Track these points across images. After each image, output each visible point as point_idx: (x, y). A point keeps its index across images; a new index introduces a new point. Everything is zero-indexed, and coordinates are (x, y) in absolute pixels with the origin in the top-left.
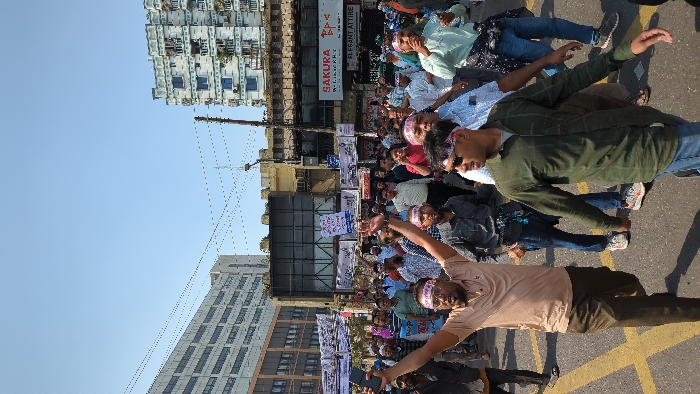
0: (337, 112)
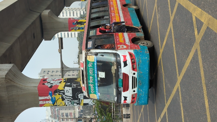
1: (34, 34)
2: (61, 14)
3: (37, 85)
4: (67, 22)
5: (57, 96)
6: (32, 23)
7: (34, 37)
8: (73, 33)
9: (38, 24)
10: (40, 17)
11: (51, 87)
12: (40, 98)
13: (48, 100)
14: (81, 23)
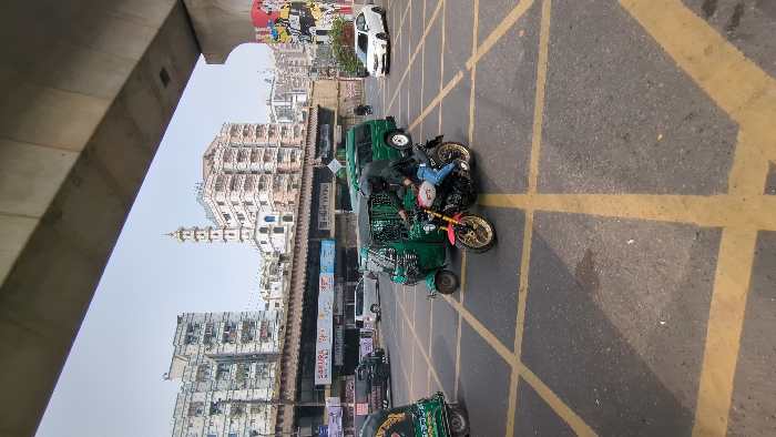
0: (327, 392)
3: (250, 9)
5: (280, 29)
11: (270, 13)
12: (257, 30)
13: (268, 33)
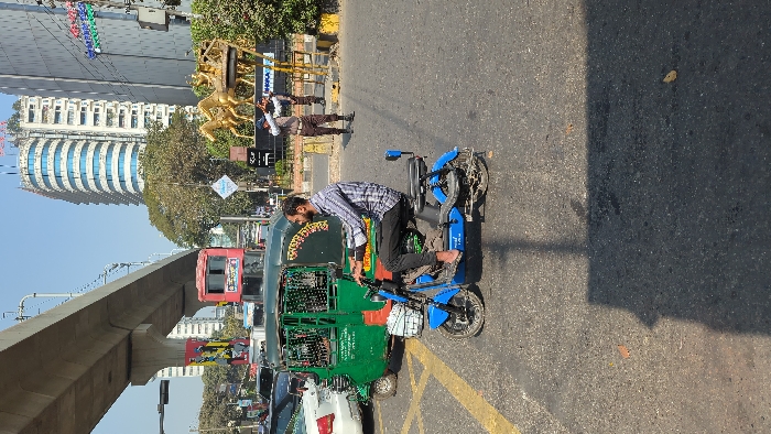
1: (110, 373)
2: (175, 330)
4: (184, 347)
6: (110, 351)
7: (110, 380)
8: (195, 367)
9: (122, 352)
10: (129, 340)
14: (212, 349)
